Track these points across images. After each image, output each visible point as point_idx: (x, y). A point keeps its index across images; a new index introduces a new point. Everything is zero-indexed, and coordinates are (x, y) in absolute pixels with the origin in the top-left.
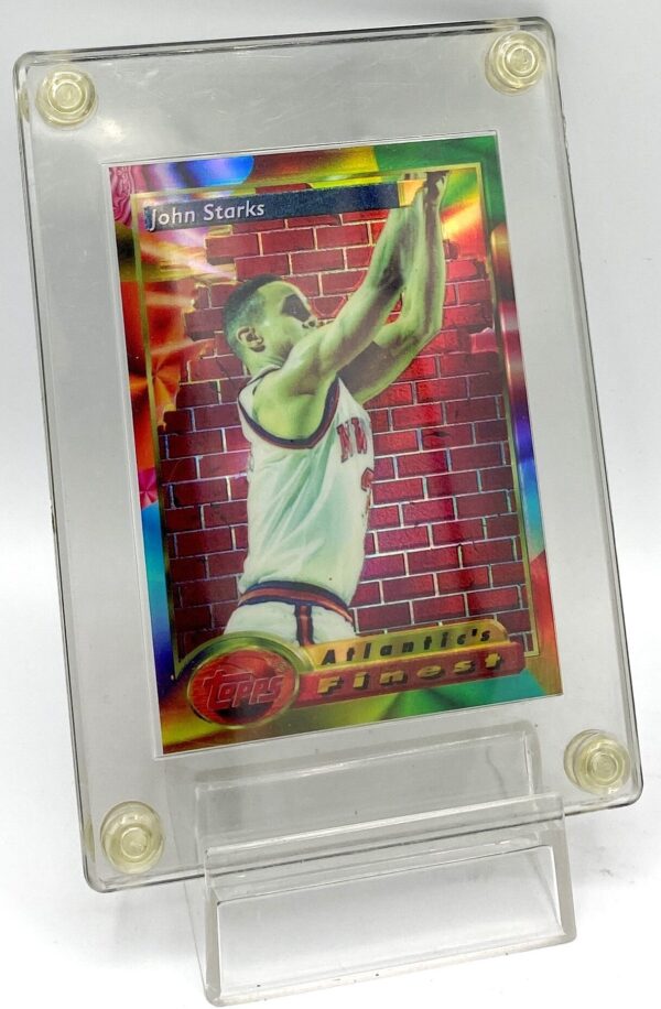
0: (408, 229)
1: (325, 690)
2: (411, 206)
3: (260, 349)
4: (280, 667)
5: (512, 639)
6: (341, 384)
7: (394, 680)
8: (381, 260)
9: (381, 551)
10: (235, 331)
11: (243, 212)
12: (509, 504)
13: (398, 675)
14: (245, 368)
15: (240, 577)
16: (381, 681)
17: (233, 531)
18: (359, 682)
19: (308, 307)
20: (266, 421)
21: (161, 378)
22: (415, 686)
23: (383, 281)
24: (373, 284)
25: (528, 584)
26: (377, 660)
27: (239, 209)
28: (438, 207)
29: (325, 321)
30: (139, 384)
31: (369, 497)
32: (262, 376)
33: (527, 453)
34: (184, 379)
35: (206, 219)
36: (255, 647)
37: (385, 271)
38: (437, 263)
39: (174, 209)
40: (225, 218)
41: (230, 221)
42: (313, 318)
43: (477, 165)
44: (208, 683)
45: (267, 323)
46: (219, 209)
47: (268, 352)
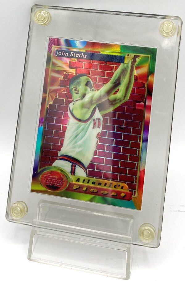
0: (125, 70)
1: (75, 188)
2: (127, 63)
3: (77, 93)
4: (65, 179)
5: (130, 191)
6: (97, 108)
7: (94, 191)
8: (115, 77)
9: (98, 156)
10: (72, 87)
11: (81, 56)
12: (137, 153)
13: (95, 191)
14: (72, 97)
15: (59, 152)
16: (90, 191)
17: (60, 140)
18: (84, 189)
19: (93, 85)
20: (75, 113)
21: (50, 95)
22: (99, 195)
23: (115, 83)
24: (112, 83)
25: (138, 177)
26: (90, 185)
27: (80, 55)
28: (135, 66)
29: (96, 90)
30: (45, 95)
31: (98, 140)
32: (76, 101)
33: (146, 140)
34: (56, 97)
35: (71, 56)
36: (59, 171)
37: (116, 80)
38: (131, 81)
39: (63, 52)
40: (76, 57)
41: (77, 58)
42: (93, 88)
43: (149, 56)
44: (45, 177)
45: (81, 87)
46: (75, 54)
47: (79, 95)
